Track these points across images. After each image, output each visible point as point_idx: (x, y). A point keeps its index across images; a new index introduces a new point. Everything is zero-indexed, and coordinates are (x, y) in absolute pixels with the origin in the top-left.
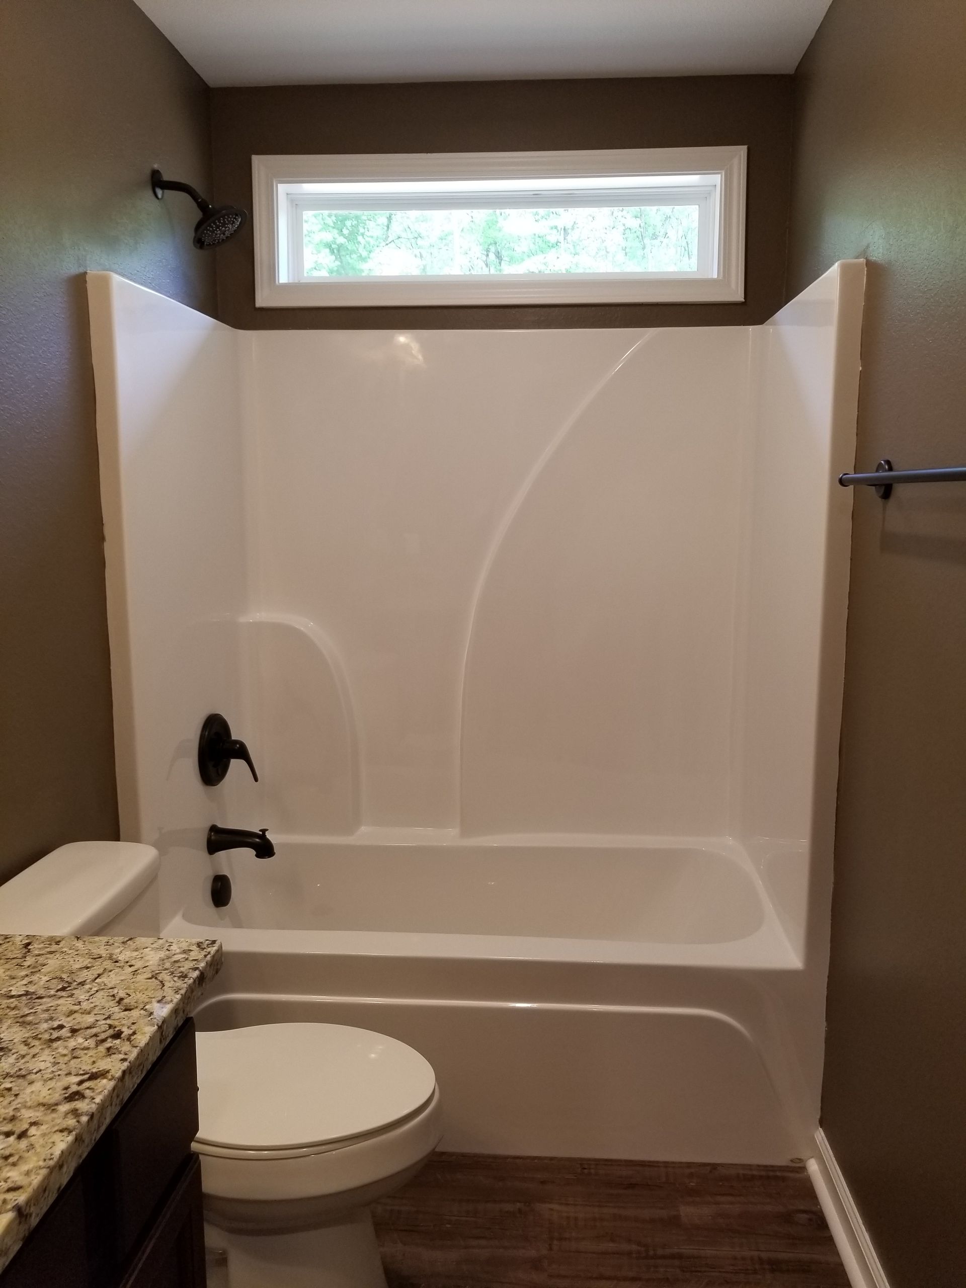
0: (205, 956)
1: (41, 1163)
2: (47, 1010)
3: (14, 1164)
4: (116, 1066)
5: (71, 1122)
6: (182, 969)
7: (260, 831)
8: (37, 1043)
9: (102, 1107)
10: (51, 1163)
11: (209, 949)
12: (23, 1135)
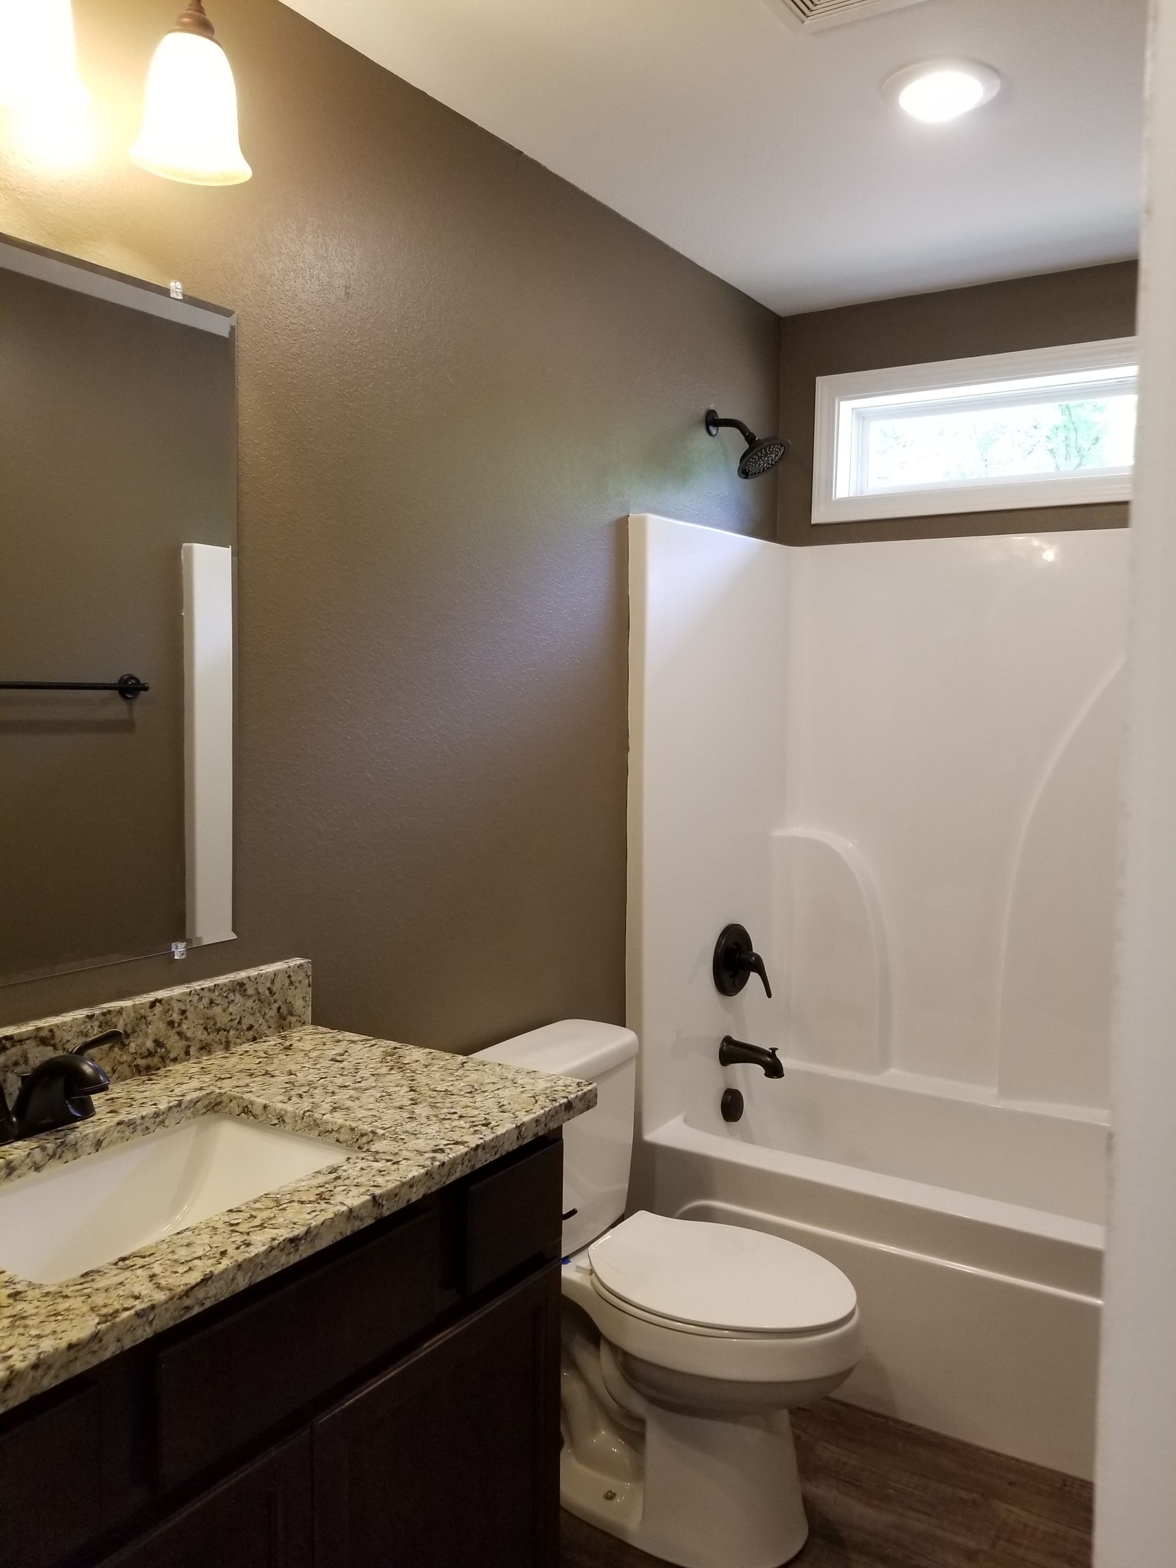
0: (578, 1091)
1: (398, 1179)
6: (556, 1096)
7: (771, 1049)
9: (454, 1162)
10: (404, 1180)
11: (584, 1087)
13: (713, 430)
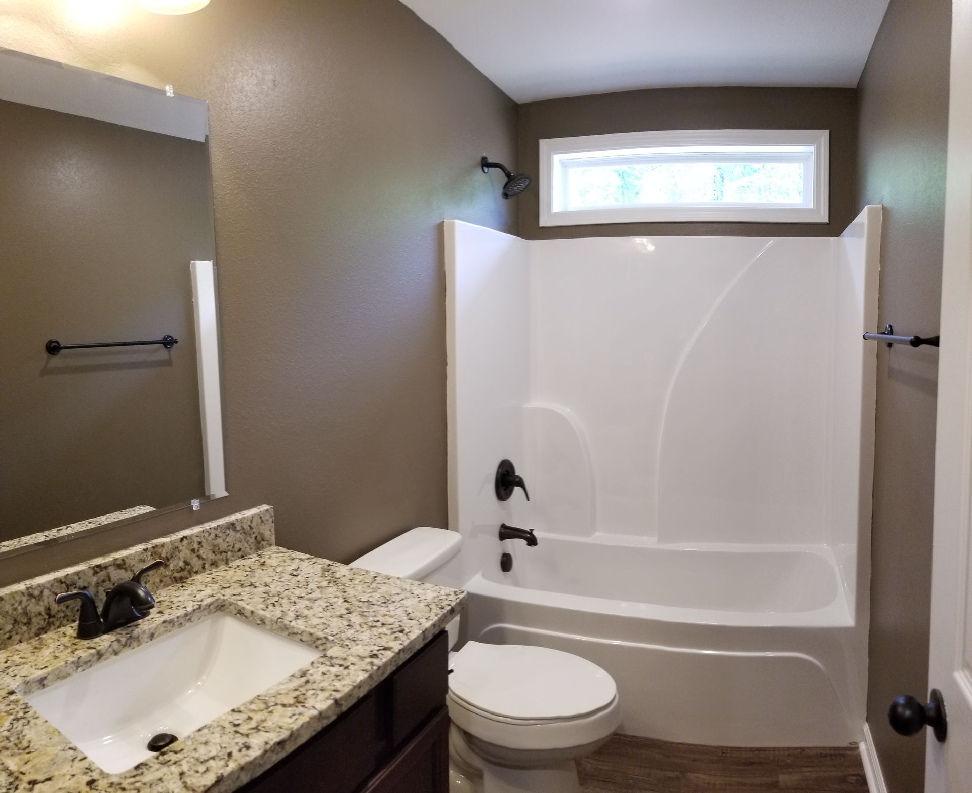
0: (457, 599)
1: (351, 683)
2: (374, 612)
3: (340, 680)
4: (397, 646)
5: (369, 668)
6: (443, 604)
7: (530, 530)
8: (365, 626)
9: (385, 665)
10: (355, 684)
11: (459, 596)
12: (347, 668)
13: (486, 169)
